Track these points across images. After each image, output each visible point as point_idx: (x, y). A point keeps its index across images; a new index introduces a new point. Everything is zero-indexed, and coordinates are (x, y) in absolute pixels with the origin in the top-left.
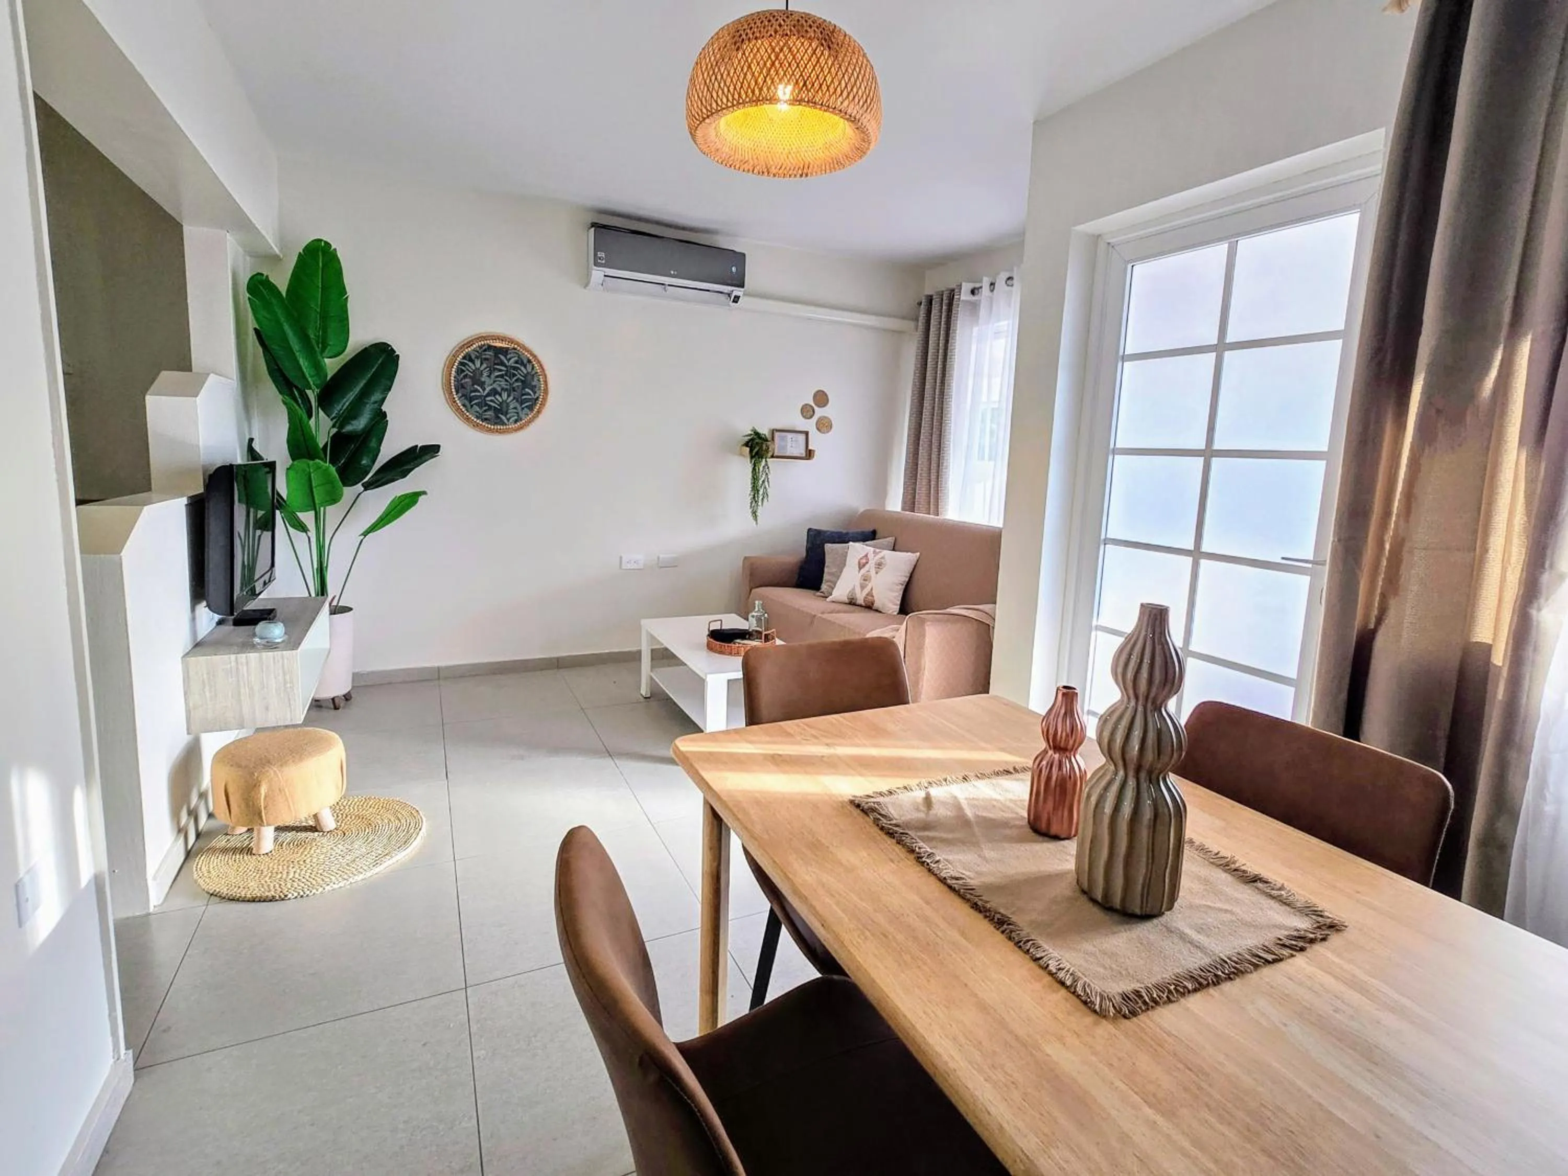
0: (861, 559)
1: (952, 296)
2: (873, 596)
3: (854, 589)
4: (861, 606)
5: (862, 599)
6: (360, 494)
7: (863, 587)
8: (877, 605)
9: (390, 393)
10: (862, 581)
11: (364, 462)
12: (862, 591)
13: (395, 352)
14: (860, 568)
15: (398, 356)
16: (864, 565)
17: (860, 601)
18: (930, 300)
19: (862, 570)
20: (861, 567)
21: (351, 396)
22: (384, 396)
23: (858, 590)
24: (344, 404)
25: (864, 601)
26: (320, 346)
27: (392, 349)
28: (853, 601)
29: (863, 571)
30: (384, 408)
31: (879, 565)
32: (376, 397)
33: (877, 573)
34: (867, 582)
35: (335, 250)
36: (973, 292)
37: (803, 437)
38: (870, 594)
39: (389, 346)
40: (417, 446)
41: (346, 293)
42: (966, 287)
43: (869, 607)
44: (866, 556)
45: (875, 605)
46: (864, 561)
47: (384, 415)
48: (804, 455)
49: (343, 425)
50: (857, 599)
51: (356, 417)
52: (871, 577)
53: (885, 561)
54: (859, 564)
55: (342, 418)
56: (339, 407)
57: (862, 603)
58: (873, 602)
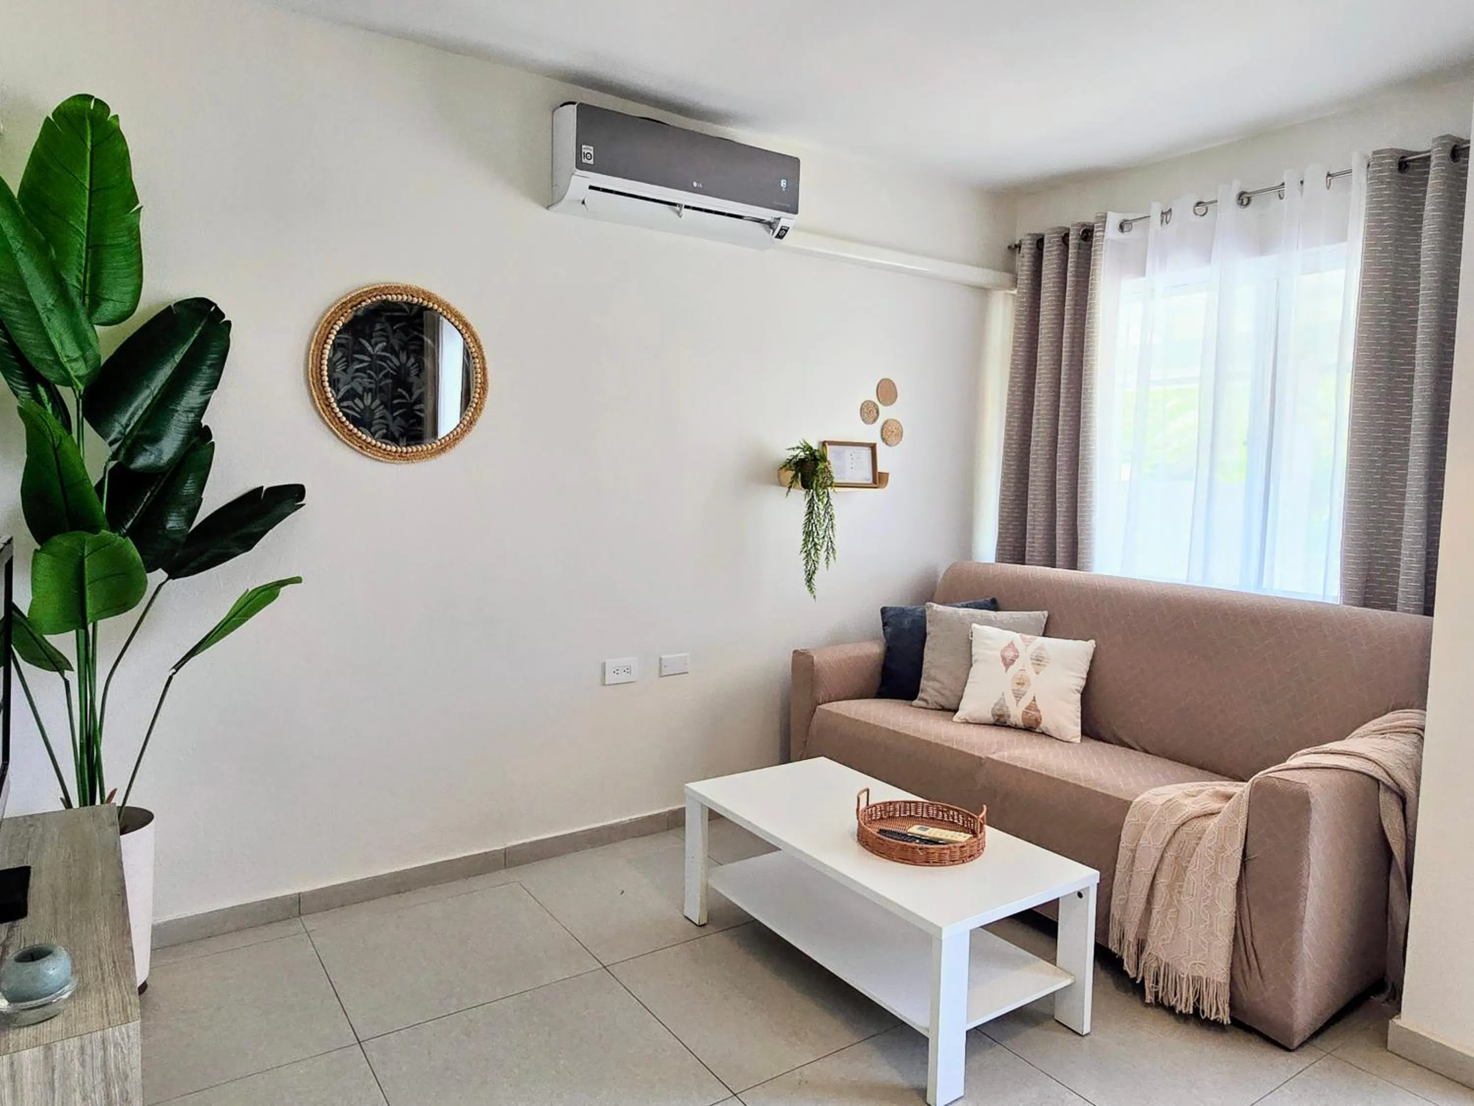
0: (1005, 649)
1: (1087, 234)
2: (1038, 711)
3: (1003, 699)
4: (1016, 728)
5: (1020, 718)
6: (160, 586)
7: (1018, 696)
8: (1046, 723)
9: (215, 391)
10: (1014, 687)
11: (170, 525)
12: (1018, 701)
13: (223, 316)
14: (1007, 666)
15: (229, 324)
16: (1012, 662)
17: (1015, 718)
19: (1011, 668)
20: (1008, 663)
21: (143, 400)
22: (206, 397)
23: (1009, 701)
24: (133, 414)
25: (1023, 719)
26: (87, 301)
27: (217, 310)
28: (1002, 719)
29: (1014, 669)
30: (204, 422)
31: (1039, 661)
32: (192, 397)
33: (1037, 673)
34: (1023, 689)
35: (116, 117)
36: (1121, 227)
37: (867, 452)
38: (1032, 707)
39: (212, 304)
40: (262, 487)
41: (138, 202)
42: (1114, 219)
43: (1032, 728)
45: (1041, 726)
46: (1010, 654)
47: (206, 433)
48: (871, 481)
49: (131, 455)
50: (1009, 716)
51: (155, 439)
52: (1029, 681)
53: (1044, 654)
54: (1004, 658)
55: (129, 442)
56: (124, 421)
57: (1020, 723)
58: (1038, 722)
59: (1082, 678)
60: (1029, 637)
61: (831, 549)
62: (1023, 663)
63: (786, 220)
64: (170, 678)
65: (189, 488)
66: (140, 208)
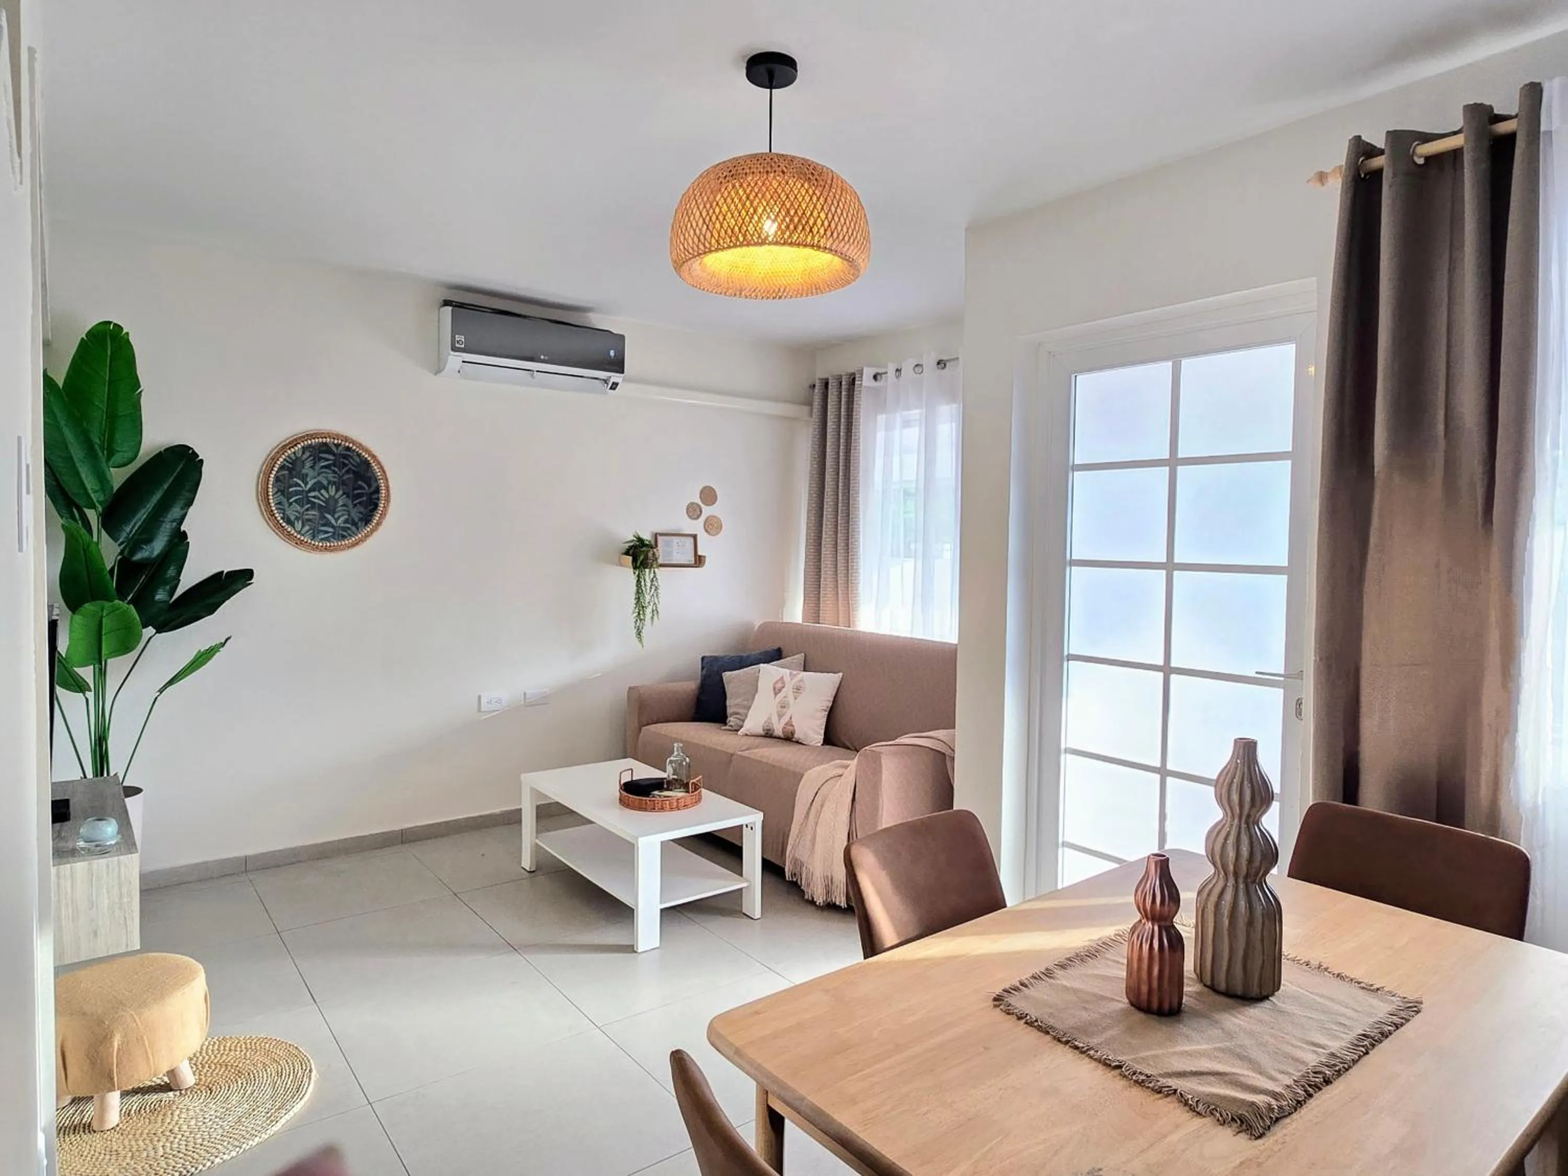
0: (777, 682)
1: (852, 382)
2: (792, 725)
3: (770, 718)
4: (779, 738)
5: (781, 730)
6: (150, 638)
7: (780, 716)
8: (797, 736)
9: (192, 507)
10: (779, 709)
11: (158, 597)
12: (779, 720)
13: (198, 456)
14: (776, 694)
15: (201, 461)
16: (780, 690)
17: (778, 732)
18: (826, 384)
19: (778, 696)
20: (777, 691)
21: (142, 515)
22: (185, 511)
23: (775, 719)
24: (135, 524)
25: (783, 732)
26: (105, 452)
27: (194, 452)
28: (770, 733)
29: (780, 696)
30: (182, 529)
31: (798, 689)
32: (175, 512)
33: (795, 699)
34: (785, 710)
35: (127, 333)
36: (875, 377)
37: (692, 540)
38: (789, 723)
39: (191, 448)
40: (222, 572)
41: (139, 387)
42: (868, 373)
43: (789, 738)
44: (782, 678)
45: (796, 736)
46: (779, 685)
47: (184, 535)
48: (691, 562)
49: (133, 552)
50: (774, 730)
51: (149, 541)
52: (788, 704)
53: (802, 684)
54: (774, 689)
55: (131, 543)
56: (128, 529)
57: (781, 734)
58: (793, 733)
59: (830, 701)
60: (795, 672)
61: (655, 611)
62: (788, 691)
63: (615, 377)
64: (156, 698)
65: (171, 572)
66: (141, 391)
